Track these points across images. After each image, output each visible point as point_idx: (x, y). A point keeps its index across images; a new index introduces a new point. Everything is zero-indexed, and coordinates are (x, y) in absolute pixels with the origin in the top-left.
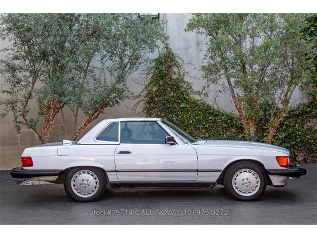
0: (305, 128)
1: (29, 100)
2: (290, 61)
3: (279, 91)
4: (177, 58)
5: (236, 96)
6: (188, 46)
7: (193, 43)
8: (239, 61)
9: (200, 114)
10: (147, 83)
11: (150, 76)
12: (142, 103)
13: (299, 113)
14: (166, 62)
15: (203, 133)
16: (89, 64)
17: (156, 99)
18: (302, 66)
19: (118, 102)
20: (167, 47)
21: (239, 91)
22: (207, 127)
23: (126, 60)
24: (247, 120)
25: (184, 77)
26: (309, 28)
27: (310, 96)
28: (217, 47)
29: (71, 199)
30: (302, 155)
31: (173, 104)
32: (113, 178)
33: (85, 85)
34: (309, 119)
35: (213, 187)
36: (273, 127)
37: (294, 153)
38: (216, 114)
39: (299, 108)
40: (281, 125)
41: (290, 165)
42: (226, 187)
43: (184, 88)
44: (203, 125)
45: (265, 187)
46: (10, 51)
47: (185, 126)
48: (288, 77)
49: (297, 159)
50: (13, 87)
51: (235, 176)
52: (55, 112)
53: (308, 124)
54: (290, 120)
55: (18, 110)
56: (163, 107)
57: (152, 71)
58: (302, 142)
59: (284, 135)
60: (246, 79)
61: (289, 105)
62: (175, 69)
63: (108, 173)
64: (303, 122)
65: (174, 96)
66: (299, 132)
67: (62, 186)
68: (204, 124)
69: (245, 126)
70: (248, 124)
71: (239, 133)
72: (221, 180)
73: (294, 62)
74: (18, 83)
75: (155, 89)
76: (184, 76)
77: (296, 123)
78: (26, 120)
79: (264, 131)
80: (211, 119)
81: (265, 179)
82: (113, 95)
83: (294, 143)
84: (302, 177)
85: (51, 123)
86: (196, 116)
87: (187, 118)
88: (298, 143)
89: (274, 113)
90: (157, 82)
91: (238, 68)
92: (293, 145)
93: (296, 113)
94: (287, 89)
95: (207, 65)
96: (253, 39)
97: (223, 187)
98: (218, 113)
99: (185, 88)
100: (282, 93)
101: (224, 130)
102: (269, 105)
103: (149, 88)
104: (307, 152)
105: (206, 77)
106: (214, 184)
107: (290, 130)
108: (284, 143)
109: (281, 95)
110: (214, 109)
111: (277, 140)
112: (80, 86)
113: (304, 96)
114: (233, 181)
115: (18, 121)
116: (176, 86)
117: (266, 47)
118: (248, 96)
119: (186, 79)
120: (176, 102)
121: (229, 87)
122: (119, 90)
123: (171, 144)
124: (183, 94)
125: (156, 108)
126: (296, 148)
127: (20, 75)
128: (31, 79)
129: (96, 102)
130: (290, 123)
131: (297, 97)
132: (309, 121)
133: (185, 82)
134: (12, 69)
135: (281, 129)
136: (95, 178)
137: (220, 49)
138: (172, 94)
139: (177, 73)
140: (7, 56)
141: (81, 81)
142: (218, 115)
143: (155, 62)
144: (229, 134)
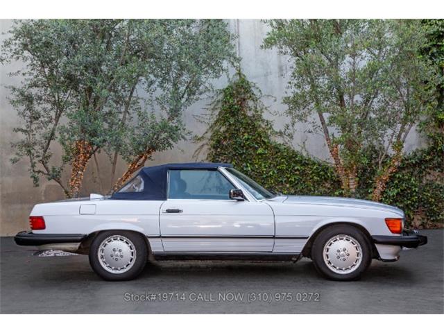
0: (424, 182)
1: (52, 141)
2: (404, 91)
3: (390, 131)
4: (252, 89)
5: (331, 138)
6: (267, 73)
7: (274, 68)
8: (335, 90)
9: (283, 163)
10: (212, 121)
11: (217, 112)
12: (206, 147)
13: (416, 162)
14: (238, 93)
15: (288, 188)
16: (131, 93)
17: (225, 143)
18: (420, 98)
19: (170, 145)
20: (239, 74)
21: (335, 131)
22: (293, 180)
23: (182, 88)
24: (345, 170)
25: (262, 114)
26: (430, 49)
27: (431, 139)
28: (305, 71)
29: (99, 276)
30: (420, 218)
31: (247, 149)
32: (156, 246)
33: (127, 122)
34: (429, 171)
35: (296, 261)
36: (381, 180)
37: (409, 216)
38: (305, 163)
39: (416, 155)
40: (392, 178)
41: (404, 231)
42: (315, 261)
43: (261, 129)
44: (287, 177)
45: (369, 262)
46: (27, 76)
47: (263, 178)
48: (401, 113)
49: (413, 223)
50: (29, 124)
51: (327, 246)
52: (85, 157)
53: (428, 177)
54: (404, 172)
55: (35, 155)
56: (234, 153)
57: (220, 105)
58: (420, 200)
59: (396, 191)
60: (345, 114)
61: (403, 150)
62: (251, 103)
63: (150, 240)
64: (421, 175)
65: (248, 139)
66: (415, 187)
67: (86, 258)
68: (289, 176)
69: (343, 178)
70: (347, 175)
71: (335, 189)
72: (307, 251)
73: (410, 93)
74: (36, 118)
75: (223, 129)
76: (262, 112)
77: (412, 175)
78: (47, 169)
79: (369, 186)
80: (298, 169)
81: (369, 250)
82: (163, 135)
83: (409, 202)
84: (420, 247)
85: (80, 172)
86: (277, 165)
87: (266, 168)
88: (415, 202)
89: (382, 163)
90: (226, 120)
91: (334, 99)
92: (407, 206)
93: (412, 163)
94: (399, 129)
95: (292, 95)
96: (354, 59)
97: (310, 260)
98: (307, 162)
99: (264, 129)
100: (393, 134)
101: (315, 184)
102: (376, 152)
103: (215, 128)
104: (426, 214)
105: (290, 113)
106: (298, 257)
107: (404, 185)
108: (396, 202)
109: (392, 136)
110: (302, 156)
111: (386, 198)
112: (120, 123)
113: (423, 139)
114: (325, 253)
115: (36, 169)
116: (251, 125)
117: (372, 71)
118: (347, 136)
119: (265, 116)
120: (251, 147)
121: (321, 126)
122: (171, 128)
123: (239, 200)
124: (261, 137)
125: (225, 154)
126: (412, 208)
127: (38, 108)
128: (53, 114)
129: (140, 144)
130: (403, 176)
131: (414, 141)
132: (429, 174)
133: (263, 121)
134: (28, 99)
135: (391, 184)
136: (130, 247)
137: (309, 73)
138: (246, 136)
139: (253, 108)
140: (22, 82)
141: (121, 116)
142: (308, 164)
143: (224, 93)
144: (321, 189)
